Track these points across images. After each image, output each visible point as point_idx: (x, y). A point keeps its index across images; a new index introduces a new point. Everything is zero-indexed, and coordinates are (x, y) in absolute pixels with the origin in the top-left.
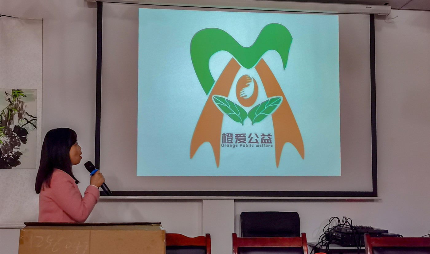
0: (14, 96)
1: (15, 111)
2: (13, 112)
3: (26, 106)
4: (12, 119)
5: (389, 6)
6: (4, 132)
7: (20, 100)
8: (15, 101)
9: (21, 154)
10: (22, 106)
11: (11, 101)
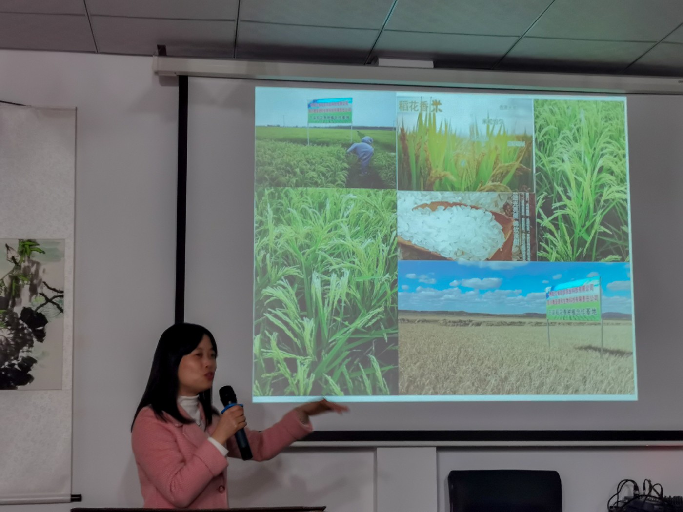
0: (22, 253)
1: (23, 281)
2: (21, 283)
3: (44, 271)
4: (18, 295)
7: (34, 259)
8: (24, 261)
9: (37, 361)
10: (37, 271)
11: (17, 261)
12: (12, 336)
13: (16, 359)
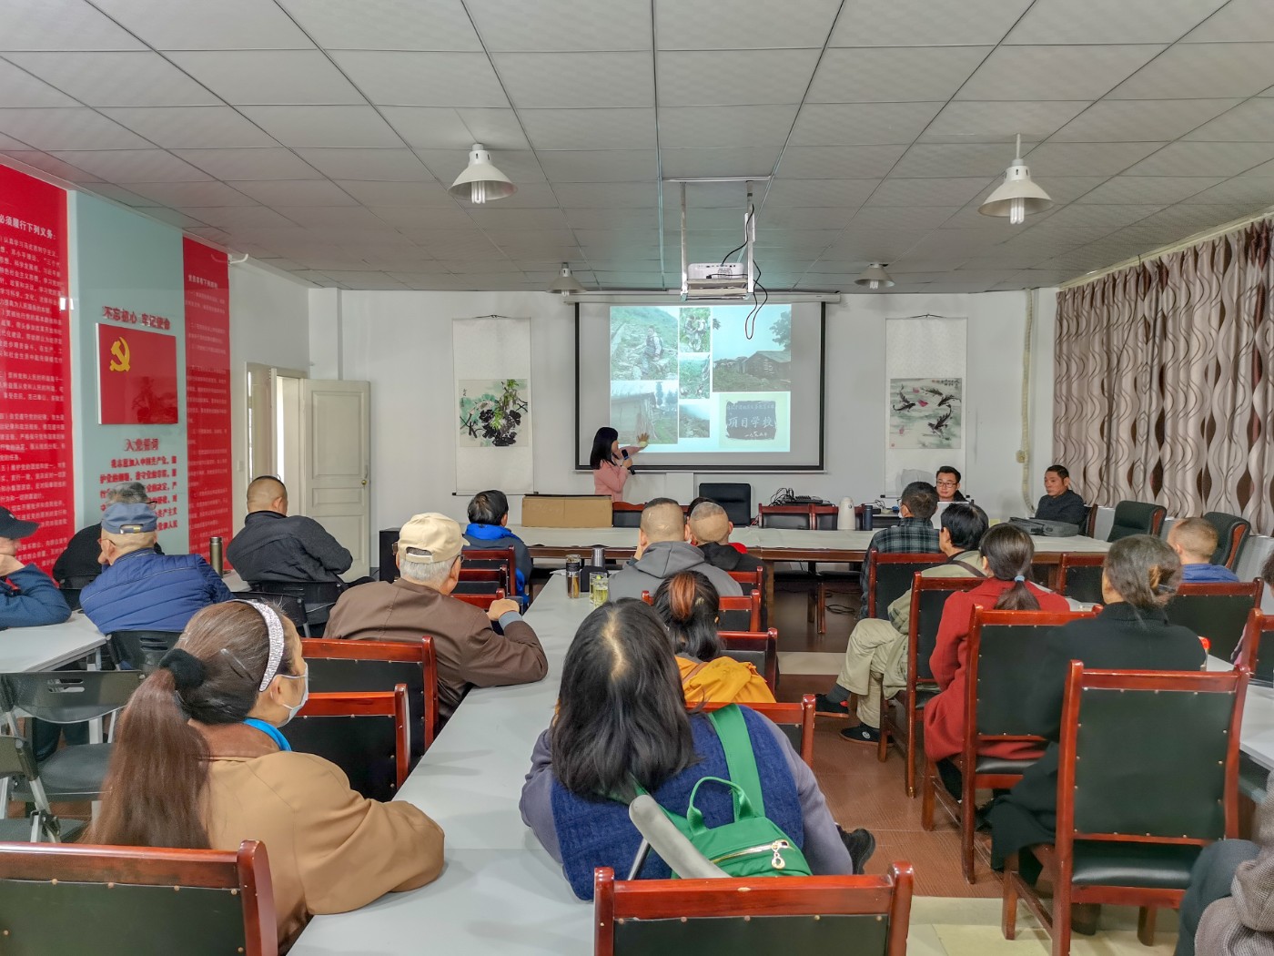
2: (509, 399)
3: (518, 393)
4: (508, 404)
6: (502, 416)
7: (514, 388)
8: (510, 389)
9: (516, 434)
10: (515, 394)
11: (507, 389)
12: (506, 422)
13: (508, 433)
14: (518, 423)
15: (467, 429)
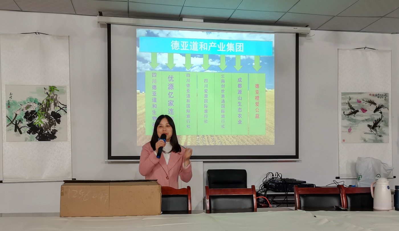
0: (50, 91)
1: (51, 101)
2: (50, 102)
3: (59, 98)
4: (49, 106)
5: (309, 27)
6: (45, 116)
7: (55, 93)
8: (51, 94)
9: (57, 131)
10: (56, 98)
11: (49, 94)
12: (48, 121)
13: (50, 130)
14: (59, 122)
15: (13, 127)
